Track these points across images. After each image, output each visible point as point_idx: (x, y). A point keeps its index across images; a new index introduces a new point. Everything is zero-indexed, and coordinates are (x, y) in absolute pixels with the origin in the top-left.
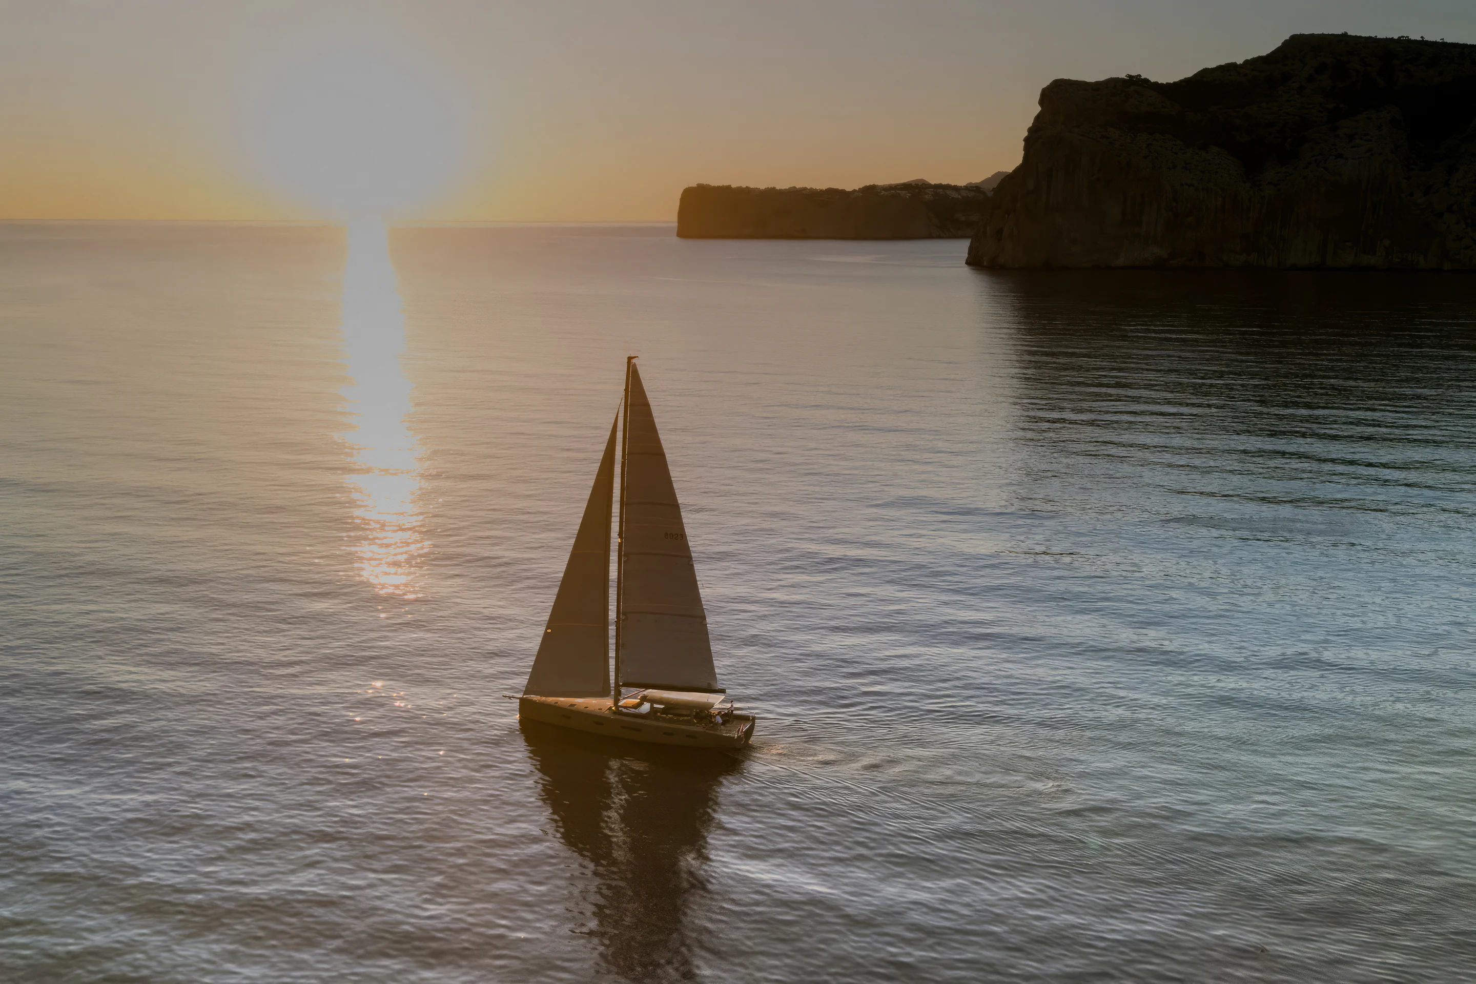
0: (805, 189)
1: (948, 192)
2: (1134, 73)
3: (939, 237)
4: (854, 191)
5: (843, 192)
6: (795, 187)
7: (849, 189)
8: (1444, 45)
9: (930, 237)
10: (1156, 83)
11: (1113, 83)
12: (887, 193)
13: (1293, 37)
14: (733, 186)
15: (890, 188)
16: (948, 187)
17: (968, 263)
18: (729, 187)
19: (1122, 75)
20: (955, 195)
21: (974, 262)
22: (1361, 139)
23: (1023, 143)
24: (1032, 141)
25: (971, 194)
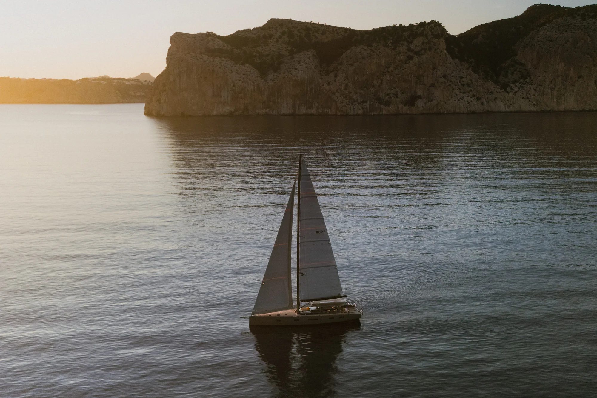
0: (51, 79)
1: (125, 82)
2: (210, 31)
3: (123, 102)
4: (77, 81)
5: (71, 81)
6: (45, 78)
7: (74, 79)
8: (326, 26)
9: (119, 102)
10: (219, 36)
11: (201, 35)
12: (94, 82)
13: (271, 19)
14: (11, 77)
15: (95, 79)
16: (124, 79)
17: (145, 114)
18: (8, 78)
19: (205, 32)
20: (127, 83)
21: (148, 113)
22: (303, 62)
23: (166, 60)
24: (170, 58)
25: (136, 83)
